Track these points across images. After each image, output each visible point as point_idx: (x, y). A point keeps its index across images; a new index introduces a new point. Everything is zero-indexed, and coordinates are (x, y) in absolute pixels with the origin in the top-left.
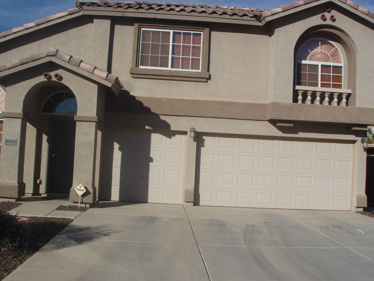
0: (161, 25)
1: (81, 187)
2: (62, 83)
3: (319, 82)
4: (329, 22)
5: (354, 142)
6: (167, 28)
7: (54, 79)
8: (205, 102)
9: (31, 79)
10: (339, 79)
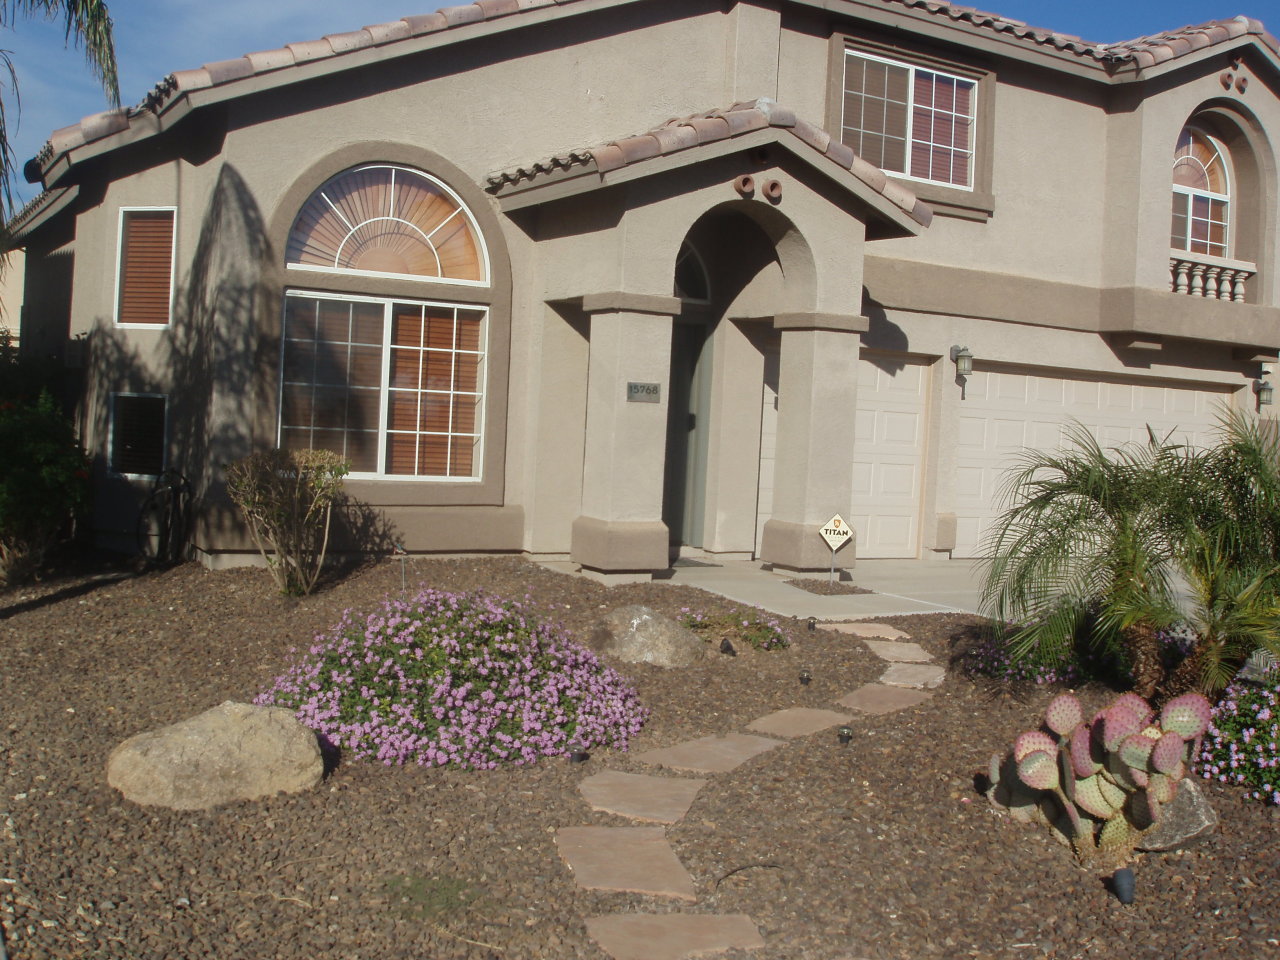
0: (895, 48)
1: (837, 523)
2: (779, 211)
3: (1189, 239)
4: (1233, 94)
5: (1232, 388)
6: (906, 58)
7: (759, 197)
8: (982, 277)
9: (696, 189)
10: (1218, 233)
